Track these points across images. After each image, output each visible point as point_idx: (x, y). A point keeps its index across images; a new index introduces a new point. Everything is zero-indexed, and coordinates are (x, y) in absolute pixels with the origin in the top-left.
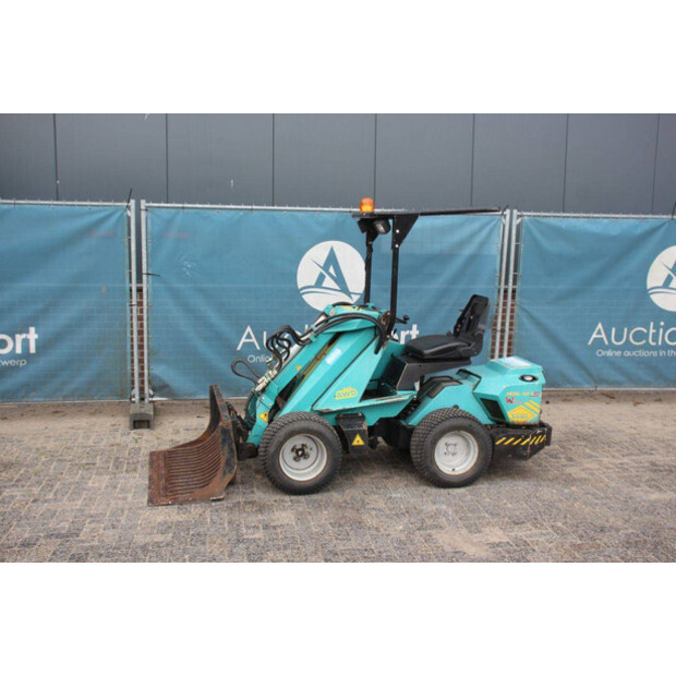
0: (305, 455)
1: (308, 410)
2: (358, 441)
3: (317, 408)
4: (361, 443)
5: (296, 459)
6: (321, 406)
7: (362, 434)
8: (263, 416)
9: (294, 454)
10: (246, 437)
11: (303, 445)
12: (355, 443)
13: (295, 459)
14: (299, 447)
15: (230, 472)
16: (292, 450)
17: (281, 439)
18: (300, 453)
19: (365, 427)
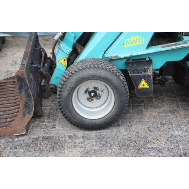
0: (97, 96)
1: (100, 57)
2: (143, 85)
3: (108, 55)
4: (146, 86)
5: (90, 99)
6: (111, 54)
7: (147, 78)
8: (62, 61)
9: (87, 95)
10: (48, 79)
11: (95, 88)
12: (140, 86)
13: (88, 99)
14: (91, 89)
15: (29, 113)
16: (86, 92)
17: (73, 85)
18: (93, 94)
19: (150, 72)
